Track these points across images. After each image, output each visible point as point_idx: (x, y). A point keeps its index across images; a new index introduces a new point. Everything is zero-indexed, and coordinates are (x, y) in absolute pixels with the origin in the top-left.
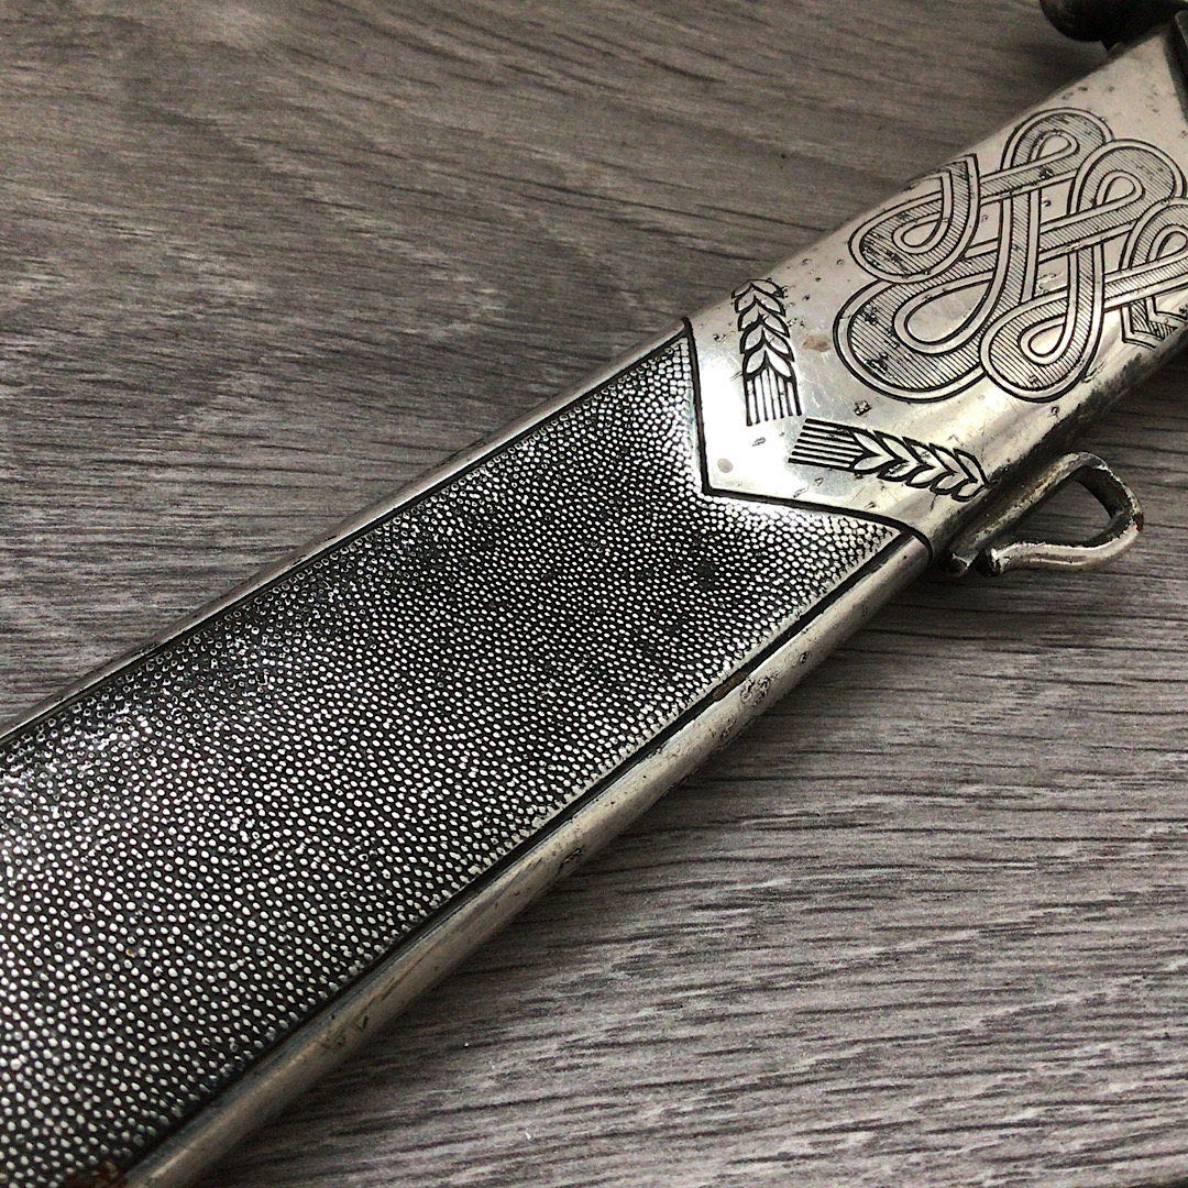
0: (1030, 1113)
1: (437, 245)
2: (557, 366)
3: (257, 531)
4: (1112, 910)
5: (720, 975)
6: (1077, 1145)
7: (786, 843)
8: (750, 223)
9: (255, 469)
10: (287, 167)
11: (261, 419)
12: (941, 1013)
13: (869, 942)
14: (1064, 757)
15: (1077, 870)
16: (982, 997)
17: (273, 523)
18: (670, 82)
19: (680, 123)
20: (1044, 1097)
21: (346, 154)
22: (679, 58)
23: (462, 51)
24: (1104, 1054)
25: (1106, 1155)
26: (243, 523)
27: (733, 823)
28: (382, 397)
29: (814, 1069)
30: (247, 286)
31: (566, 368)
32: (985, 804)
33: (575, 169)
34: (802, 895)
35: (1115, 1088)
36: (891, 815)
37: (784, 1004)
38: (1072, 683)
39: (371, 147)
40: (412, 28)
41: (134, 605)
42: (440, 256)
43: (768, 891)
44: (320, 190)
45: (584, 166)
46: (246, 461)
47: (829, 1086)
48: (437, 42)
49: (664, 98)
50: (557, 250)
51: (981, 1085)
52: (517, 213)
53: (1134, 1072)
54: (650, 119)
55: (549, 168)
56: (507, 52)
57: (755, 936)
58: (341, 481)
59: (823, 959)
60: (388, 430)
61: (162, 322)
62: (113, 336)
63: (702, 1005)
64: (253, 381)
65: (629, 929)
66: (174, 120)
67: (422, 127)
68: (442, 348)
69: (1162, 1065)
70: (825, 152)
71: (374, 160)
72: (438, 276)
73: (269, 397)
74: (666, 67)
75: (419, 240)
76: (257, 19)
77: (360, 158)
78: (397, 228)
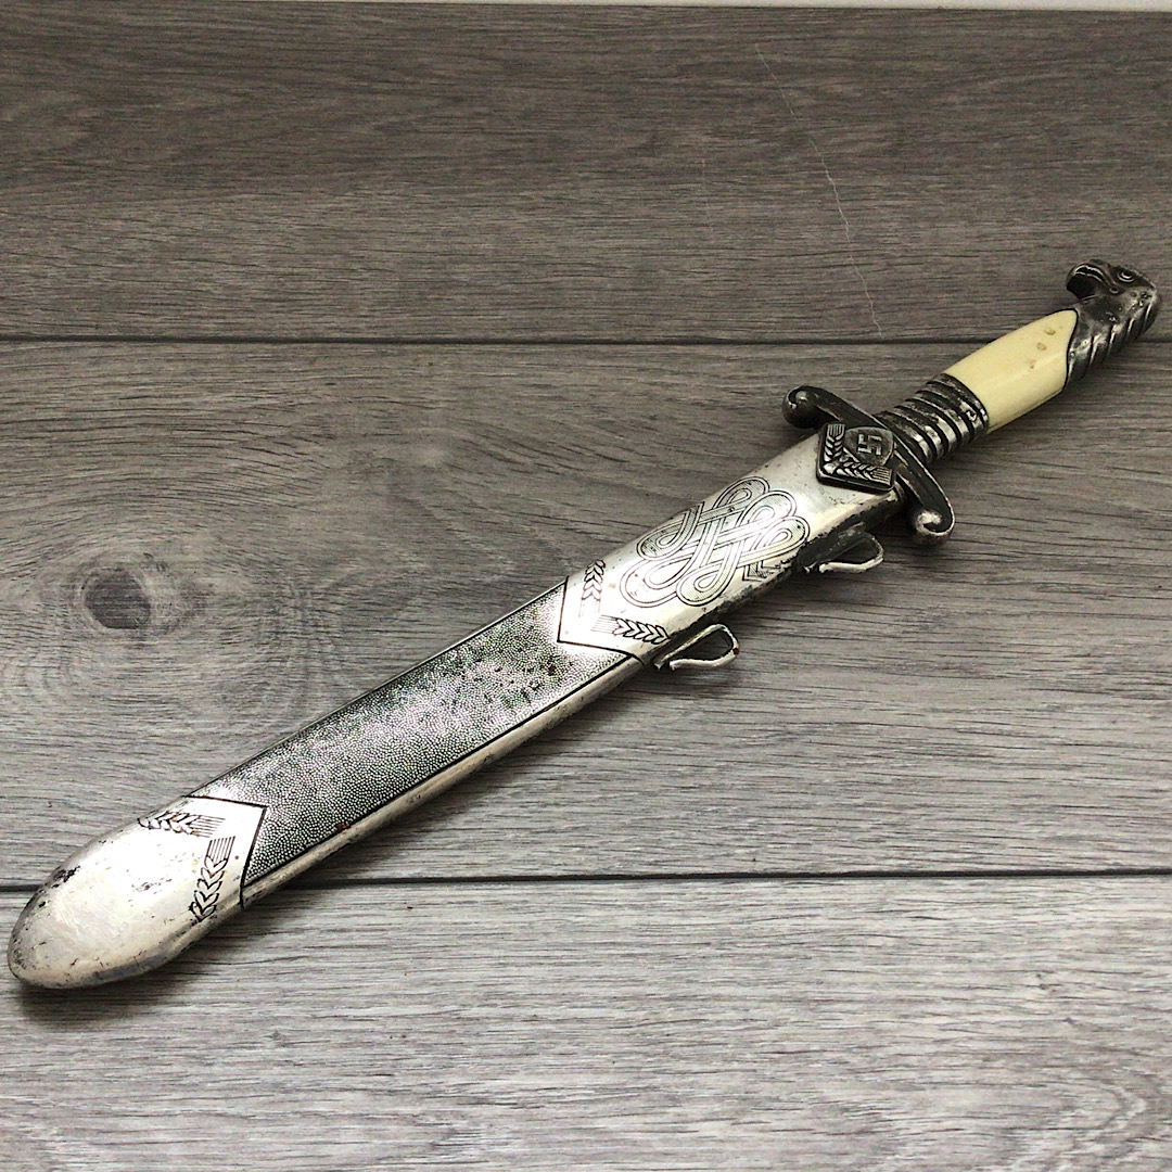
0: (638, 849)
1: (495, 545)
3: (415, 654)
6: (652, 860)
7: (576, 761)
8: (625, 526)
9: (416, 632)
10: (442, 517)
11: (421, 615)
12: (616, 816)
13: (596, 793)
14: (692, 738)
15: (683, 776)
16: (632, 813)
18: (607, 464)
19: (605, 484)
21: (465, 509)
22: (610, 452)
23: (518, 458)
26: (410, 651)
27: (558, 754)
28: (463, 605)
30: (421, 565)
32: (654, 753)
33: (554, 507)
34: (578, 778)
35: (672, 845)
37: (561, 809)
38: (705, 712)
39: (475, 506)
40: (499, 450)
41: (374, 678)
42: (494, 548)
44: (454, 525)
45: (559, 506)
46: (413, 629)
48: (508, 455)
49: (602, 472)
50: (541, 543)
51: (623, 838)
52: (527, 529)
54: (592, 482)
55: (544, 508)
56: (538, 457)
57: (557, 789)
58: (444, 636)
59: (579, 797)
60: (464, 617)
61: (392, 581)
62: (376, 586)
63: (534, 808)
64: (419, 600)
65: (514, 784)
66: (405, 500)
67: (496, 495)
68: (488, 585)
70: (669, 492)
71: (477, 511)
72: (492, 557)
73: (425, 607)
74: (605, 457)
75: (488, 543)
76: (441, 453)
77: (471, 510)
78: (480, 539)
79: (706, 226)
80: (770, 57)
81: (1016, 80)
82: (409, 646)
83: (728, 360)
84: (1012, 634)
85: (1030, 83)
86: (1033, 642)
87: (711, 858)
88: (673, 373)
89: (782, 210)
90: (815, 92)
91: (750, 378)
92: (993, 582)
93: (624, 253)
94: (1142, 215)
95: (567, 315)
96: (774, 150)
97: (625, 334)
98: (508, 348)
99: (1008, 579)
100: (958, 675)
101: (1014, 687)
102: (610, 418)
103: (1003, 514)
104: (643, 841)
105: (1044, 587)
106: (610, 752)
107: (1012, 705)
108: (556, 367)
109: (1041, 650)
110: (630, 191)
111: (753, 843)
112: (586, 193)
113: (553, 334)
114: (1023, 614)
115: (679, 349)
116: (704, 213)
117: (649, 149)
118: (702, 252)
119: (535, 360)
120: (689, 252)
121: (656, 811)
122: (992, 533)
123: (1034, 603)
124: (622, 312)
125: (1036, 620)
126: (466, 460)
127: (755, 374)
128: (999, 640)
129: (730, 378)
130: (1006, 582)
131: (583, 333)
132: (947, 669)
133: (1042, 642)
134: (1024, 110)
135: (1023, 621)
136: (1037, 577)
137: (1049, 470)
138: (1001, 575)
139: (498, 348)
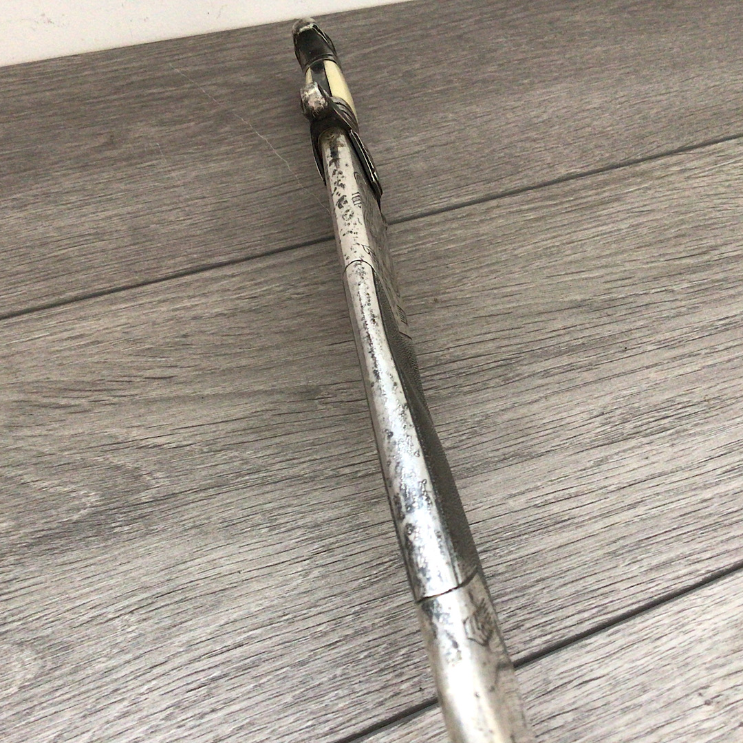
0: (309, 723)
1: (72, 483)
2: (121, 513)
3: (21, 612)
4: (338, 644)
5: (197, 712)
6: (327, 729)
7: (218, 659)
8: (191, 429)
9: (16, 591)
10: (13, 474)
11: (17, 571)
12: (277, 699)
13: (250, 683)
14: (321, 594)
15: (325, 634)
16: (292, 689)
17: (26, 607)
18: (156, 382)
19: (162, 400)
20: (315, 716)
21: (34, 460)
22: (158, 372)
23: (72, 402)
24: (336, 695)
25: (338, 729)
26: (14, 611)
28: (57, 548)
29: (232, 731)
30: (4, 525)
31: (125, 513)
32: (291, 622)
33: (120, 433)
35: (341, 705)
36: (257, 637)
37: (220, 714)
38: (323, 566)
39: (44, 455)
42: (74, 486)
43: (213, 678)
44: (27, 478)
45: (125, 430)
46: (12, 589)
47: (238, 735)
48: (64, 402)
49: (156, 391)
50: (117, 468)
51: (291, 719)
52: (100, 459)
53: (347, 698)
54: (150, 402)
55: (111, 437)
56: (91, 396)
57: (209, 695)
58: (47, 585)
59: (233, 694)
60: (62, 560)
64: (12, 559)
67: (61, 438)
68: (77, 522)
69: (358, 692)
70: (219, 390)
71: (47, 458)
72: (73, 495)
73: (19, 563)
74: (155, 378)
75: (65, 484)
77: (40, 460)
78: (56, 482)
79: (178, 186)
80: (183, 69)
81: (367, 51)
82: (12, 607)
83: (233, 276)
84: (541, 416)
85: (375, 51)
86: (558, 417)
87: (381, 704)
88: (190, 297)
89: (233, 164)
90: (226, 84)
91: (256, 284)
92: (507, 381)
93: (115, 220)
94: (489, 113)
95: (81, 276)
96: (211, 127)
97: (139, 278)
98: (34, 315)
99: (518, 375)
100: (515, 461)
101: (561, 456)
102: (147, 346)
103: (492, 330)
104: (311, 713)
105: (546, 373)
106: (249, 638)
107: (567, 471)
108: (82, 318)
109: (568, 420)
110: (105, 175)
111: (414, 672)
112: (67, 184)
113: (73, 294)
114: (541, 398)
115: (188, 278)
116: (172, 178)
117: (111, 144)
118: (181, 205)
119: (62, 318)
120: (170, 208)
121: (312, 679)
122: (491, 345)
123: (545, 387)
124: (129, 263)
125: (553, 400)
126: (22, 418)
127: (259, 281)
128: (534, 424)
129: (239, 289)
130: (517, 379)
131: (99, 286)
132: (505, 459)
133: (565, 415)
134: (379, 68)
135: (543, 404)
136: (538, 367)
137: (509, 290)
138: (511, 375)
139: (25, 317)
